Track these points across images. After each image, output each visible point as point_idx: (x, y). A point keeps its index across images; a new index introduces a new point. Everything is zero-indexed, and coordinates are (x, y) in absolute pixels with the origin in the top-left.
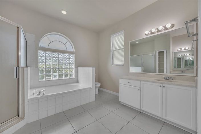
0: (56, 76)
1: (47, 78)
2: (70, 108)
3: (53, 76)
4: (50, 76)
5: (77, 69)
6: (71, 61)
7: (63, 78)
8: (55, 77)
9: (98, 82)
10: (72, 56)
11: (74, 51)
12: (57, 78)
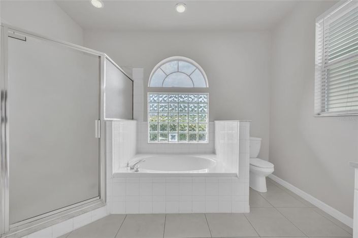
0: (175, 136)
1: (160, 138)
2: (180, 212)
3: (170, 137)
4: (165, 136)
5: (214, 125)
6: (201, 109)
7: (186, 142)
8: (173, 137)
9: (269, 161)
10: (204, 98)
11: (208, 87)
12: (176, 140)
